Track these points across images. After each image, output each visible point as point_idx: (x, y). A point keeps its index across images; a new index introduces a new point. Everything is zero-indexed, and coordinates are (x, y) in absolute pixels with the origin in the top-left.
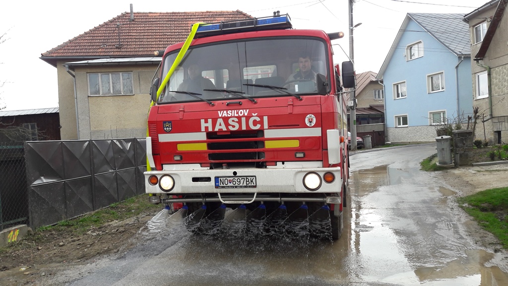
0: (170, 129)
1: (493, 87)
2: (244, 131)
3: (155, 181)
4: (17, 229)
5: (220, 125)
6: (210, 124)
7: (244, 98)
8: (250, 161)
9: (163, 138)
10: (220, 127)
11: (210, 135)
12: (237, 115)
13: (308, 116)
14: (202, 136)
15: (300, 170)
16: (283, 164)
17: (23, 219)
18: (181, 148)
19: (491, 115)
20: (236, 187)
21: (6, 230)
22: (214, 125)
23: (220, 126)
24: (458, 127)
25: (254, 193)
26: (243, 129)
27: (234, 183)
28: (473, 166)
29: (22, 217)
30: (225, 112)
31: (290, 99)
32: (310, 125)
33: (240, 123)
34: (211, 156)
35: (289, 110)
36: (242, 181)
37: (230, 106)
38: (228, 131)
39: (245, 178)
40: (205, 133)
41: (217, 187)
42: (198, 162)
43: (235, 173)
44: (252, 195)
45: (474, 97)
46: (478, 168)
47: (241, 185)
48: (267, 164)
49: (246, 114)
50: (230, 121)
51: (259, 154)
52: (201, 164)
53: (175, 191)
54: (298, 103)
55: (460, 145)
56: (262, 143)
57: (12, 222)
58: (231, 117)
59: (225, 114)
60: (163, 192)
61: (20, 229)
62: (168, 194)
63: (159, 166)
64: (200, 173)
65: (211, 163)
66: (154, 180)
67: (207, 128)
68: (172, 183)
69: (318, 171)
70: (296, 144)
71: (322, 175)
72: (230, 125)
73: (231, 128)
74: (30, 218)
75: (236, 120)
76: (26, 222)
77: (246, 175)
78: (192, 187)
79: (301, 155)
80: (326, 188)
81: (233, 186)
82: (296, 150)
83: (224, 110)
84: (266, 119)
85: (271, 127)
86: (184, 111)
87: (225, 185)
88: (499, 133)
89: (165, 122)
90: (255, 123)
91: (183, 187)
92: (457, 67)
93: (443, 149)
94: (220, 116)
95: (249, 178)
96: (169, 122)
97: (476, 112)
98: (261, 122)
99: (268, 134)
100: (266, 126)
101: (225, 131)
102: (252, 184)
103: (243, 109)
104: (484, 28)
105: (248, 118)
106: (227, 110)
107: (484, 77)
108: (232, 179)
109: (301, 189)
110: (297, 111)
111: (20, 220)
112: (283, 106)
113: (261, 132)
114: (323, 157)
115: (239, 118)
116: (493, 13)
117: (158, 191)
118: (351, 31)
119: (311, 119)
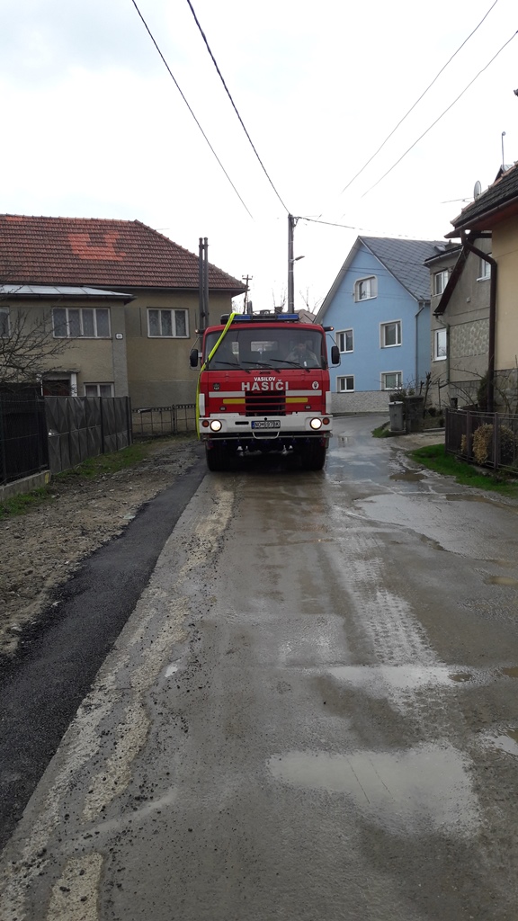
0: (218, 388)
1: (451, 347)
4: (48, 473)
7: (271, 369)
8: (276, 411)
9: (212, 395)
12: (268, 380)
13: (314, 382)
14: (242, 394)
15: (308, 416)
16: (297, 413)
18: (225, 402)
19: (448, 380)
20: (266, 428)
22: (251, 388)
23: (256, 387)
24: (411, 393)
25: (278, 432)
26: (271, 390)
27: (265, 425)
28: (423, 432)
29: (48, 462)
30: (259, 378)
32: (315, 388)
33: (269, 385)
34: (248, 408)
35: (302, 378)
36: (270, 424)
37: (262, 374)
38: (261, 391)
39: (273, 422)
40: (245, 392)
41: (253, 428)
42: (238, 411)
43: (266, 419)
44: (275, 434)
45: (432, 357)
46: (427, 434)
47: (269, 427)
48: (287, 413)
49: (273, 380)
50: (263, 384)
51: (281, 407)
52: (240, 413)
53: (222, 431)
54: (307, 373)
55: (412, 410)
56: (284, 399)
58: (263, 381)
59: (259, 380)
60: (213, 432)
62: (215, 434)
63: (207, 415)
64: (240, 419)
65: (248, 413)
66: (206, 424)
67: (246, 388)
68: (220, 426)
69: (319, 417)
70: (306, 400)
71: (321, 420)
72: (263, 387)
73: (263, 389)
74: (50, 465)
75: (267, 383)
77: (273, 420)
78: (236, 428)
79: (309, 407)
80: (324, 428)
81: (264, 428)
82: (305, 404)
83: (258, 376)
84: (287, 383)
85: (290, 389)
86: (228, 376)
87: (258, 427)
88: (455, 400)
89: (215, 384)
90: (280, 386)
91: (228, 429)
92: (417, 316)
93: (395, 415)
94: (255, 380)
95: (275, 422)
96: (218, 384)
97: (428, 377)
98: (284, 386)
99: (289, 393)
100: (287, 388)
101: (259, 391)
102: (277, 426)
103: (271, 376)
104: (445, 278)
105: (275, 383)
106: (260, 376)
107: (443, 335)
108: (263, 423)
109: (309, 429)
110: (307, 378)
111: (46, 465)
112: (298, 375)
113: (284, 392)
114: (322, 409)
115: (269, 382)
116: (454, 263)
117: (210, 431)
118: (291, 266)
119: (315, 384)
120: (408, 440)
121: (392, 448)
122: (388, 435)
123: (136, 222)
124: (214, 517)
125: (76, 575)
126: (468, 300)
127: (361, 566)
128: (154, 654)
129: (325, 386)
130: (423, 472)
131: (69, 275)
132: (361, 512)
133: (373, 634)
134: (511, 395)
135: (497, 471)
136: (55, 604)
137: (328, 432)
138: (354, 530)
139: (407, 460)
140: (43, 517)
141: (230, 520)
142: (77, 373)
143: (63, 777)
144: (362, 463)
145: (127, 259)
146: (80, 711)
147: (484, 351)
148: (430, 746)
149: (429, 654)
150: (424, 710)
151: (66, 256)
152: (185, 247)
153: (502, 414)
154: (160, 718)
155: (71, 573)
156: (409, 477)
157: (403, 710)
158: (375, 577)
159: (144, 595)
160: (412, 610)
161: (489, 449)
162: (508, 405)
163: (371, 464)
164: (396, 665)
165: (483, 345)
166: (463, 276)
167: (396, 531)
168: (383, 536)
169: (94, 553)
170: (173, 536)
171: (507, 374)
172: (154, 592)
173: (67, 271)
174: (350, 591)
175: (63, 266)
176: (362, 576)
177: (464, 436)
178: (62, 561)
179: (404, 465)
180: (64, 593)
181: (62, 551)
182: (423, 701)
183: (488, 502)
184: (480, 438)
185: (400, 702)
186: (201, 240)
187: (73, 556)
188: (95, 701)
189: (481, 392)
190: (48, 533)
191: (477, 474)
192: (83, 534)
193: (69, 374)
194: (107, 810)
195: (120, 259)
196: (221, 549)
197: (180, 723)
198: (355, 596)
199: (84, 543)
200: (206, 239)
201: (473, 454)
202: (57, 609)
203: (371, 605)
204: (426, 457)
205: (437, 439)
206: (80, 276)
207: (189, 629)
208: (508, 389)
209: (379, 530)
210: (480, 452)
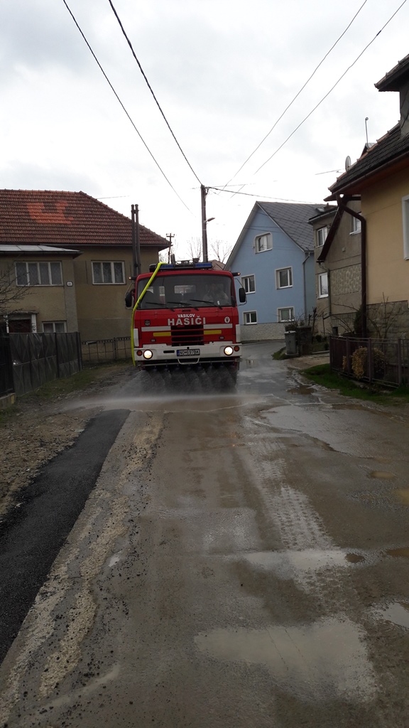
0: (149, 324)
1: (332, 287)
2: (192, 325)
4: (13, 395)
6: (173, 322)
7: (191, 307)
8: (196, 341)
9: (144, 329)
11: (173, 327)
13: (226, 317)
14: (169, 328)
15: (222, 345)
16: (213, 342)
18: (155, 335)
19: (330, 313)
20: (188, 355)
22: (175, 323)
23: (179, 322)
24: (302, 324)
25: (198, 358)
27: (188, 353)
28: (312, 354)
29: (13, 387)
31: (217, 308)
32: (227, 322)
33: (190, 321)
34: (173, 339)
35: (217, 314)
36: (192, 352)
37: (184, 312)
39: (194, 350)
40: (170, 326)
41: (178, 355)
42: (165, 342)
43: (188, 348)
44: (196, 360)
45: (317, 295)
46: (316, 356)
47: (191, 354)
48: (204, 343)
49: (193, 316)
50: (185, 320)
51: (200, 338)
52: (167, 343)
53: (153, 359)
55: (303, 338)
56: (202, 332)
58: (185, 318)
59: (182, 316)
60: (145, 360)
62: (148, 361)
63: (141, 346)
64: (167, 348)
65: (173, 343)
66: (140, 353)
67: (171, 324)
68: (151, 354)
69: (231, 346)
70: (220, 332)
71: (233, 347)
72: (185, 322)
73: (185, 324)
75: (188, 319)
78: (164, 356)
79: (223, 338)
80: (235, 354)
82: (219, 335)
83: (181, 314)
84: (204, 319)
85: (206, 323)
86: (157, 314)
87: (182, 355)
88: (336, 329)
89: (146, 320)
91: (158, 357)
92: (304, 263)
93: (290, 342)
94: (179, 317)
95: (196, 350)
96: (149, 320)
97: (315, 311)
98: (202, 321)
100: (204, 323)
101: (181, 325)
102: (197, 354)
103: (191, 314)
104: (325, 233)
105: (195, 318)
107: (325, 278)
108: (186, 351)
109: (223, 355)
110: (221, 314)
112: (213, 312)
113: (202, 326)
114: (233, 339)
115: (190, 318)
116: (331, 221)
117: (143, 359)
118: (204, 226)
119: (227, 319)
120: (301, 361)
121: (289, 368)
122: (285, 357)
123: (81, 193)
124: (148, 429)
125: (35, 480)
126: (343, 250)
127: (267, 466)
128: (99, 546)
129: (235, 320)
130: (314, 387)
131: (28, 236)
132: (266, 421)
133: (279, 523)
134: (380, 324)
135: (372, 384)
136: (18, 505)
137: (238, 357)
138: (261, 436)
139: (300, 377)
140: (9, 431)
141: (161, 430)
142: (36, 314)
143: (23, 658)
144: (265, 381)
145: (74, 223)
146: (38, 598)
147: (357, 290)
148: (331, 620)
149: (326, 540)
150: (324, 588)
151: (25, 221)
152: (120, 212)
153: (374, 339)
154: (105, 602)
155: (31, 479)
156: (303, 391)
157: (307, 589)
158: (279, 475)
159: (92, 496)
160: (310, 503)
161: (365, 367)
162: (378, 331)
163: (273, 381)
164: (300, 550)
165: (356, 285)
166: (339, 232)
167: (294, 435)
168: (284, 440)
169: (50, 461)
170: (115, 445)
171: (376, 307)
172: (100, 493)
173: (27, 232)
174: (260, 487)
175: (23, 229)
176: (269, 474)
177: (344, 357)
178: (24, 468)
179: (299, 381)
180: (25, 496)
181: (25, 460)
182: (323, 581)
183: (366, 409)
184: (357, 358)
185: (304, 582)
186: (133, 206)
187: (33, 464)
188: (51, 589)
189: (356, 322)
190: (13, 446)
191: (355, 387)
192: (41, 446)
193: (30, 314)
194: (60, 686)
195: (69, 222)
196: (154, 455)
197: (121, 606)
198: (264, 491)
199: (43, 453)
200: (137, 206)
201: (352, 371)
202: (19, 510)
203: (277, 499)
204: (315, 374)
205: (323, 360)
206: (37, 236)
207: (129, 524)
208: (378, 319)
209: (281, 435)
210: (358, 370)
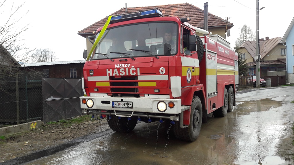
0: (93, 74)
2: (127, 76)
3: (85, 102)
4: (36, 122)
5: (116, 72)
6: (111, 72)
7: (128, 57)
8: (131, 93)
10: (116, 74)
11: (111, 78)
12: (124, 67)
13: (161, 68)
14: (107, 78)
15: (155, 99)
16: (149, 95)
17: (39, 117)
18: (98, 84)
20: (122, 107)
21: (29, 123)
22: (113, 73)
25: (132, 112)
26: (127, 75)
27: (122, 105)
29: (39, 116)
30: (118, 65)
31: (152, 58)
32: (162, 73)
34: (112, 90)
35: (151, 65)
36: (125, 104)
37: (121, 62)
38: (120, 76)
39: (127, 103)
40: (109, 77)
41: (113, 107)
42: (105, 92)
43: (122, 100)
47: (125, 106)
48: (140, 95)
49: (129, 67)
50: (121, 70)
51: (136, 90)
52: (107, 94)
53: (94, 108)
54: (156, 60)
57: (33, 118)
58: (121, 68)
60: (88, 108)
61: (37, 122)
64: (105, 98)
65: (112, 94)
67: (109, 74)
68: (92, 103)
69: (165, 101)
70: (154, 84)
71: (167, 103)
72: (121, 73)
73: (121, 74)
74: (44, 117)
75: (124, 70)
76: (42, 119)
77: (128, 101)
78: (102, 106)
79: (157, 91)
80: (170, 111)
81: (121, 107)
82: (155, 88)
83: (118, 64)
84: (138, 69)
85: (141, 74)
86: (99, 64)
87: (117, 106)
89: (90, 70)
90: (133, 72)
91: (97, 106)
94: (116, 67)
95: (129, 103)
96: (92, 70)
98: (136, 71)
99: (140, 78)
100: (139, 74)
101: (118, 76)
102: (131, 107)
103: (127, 64)
105: (129, 69)
106: (120, 64)
108: (120, 103)
109: (156, 111)
111: (38, 118)
112: (148, 62)
113: (136, 77)
114: (169, 93)
119: (162, 70)
